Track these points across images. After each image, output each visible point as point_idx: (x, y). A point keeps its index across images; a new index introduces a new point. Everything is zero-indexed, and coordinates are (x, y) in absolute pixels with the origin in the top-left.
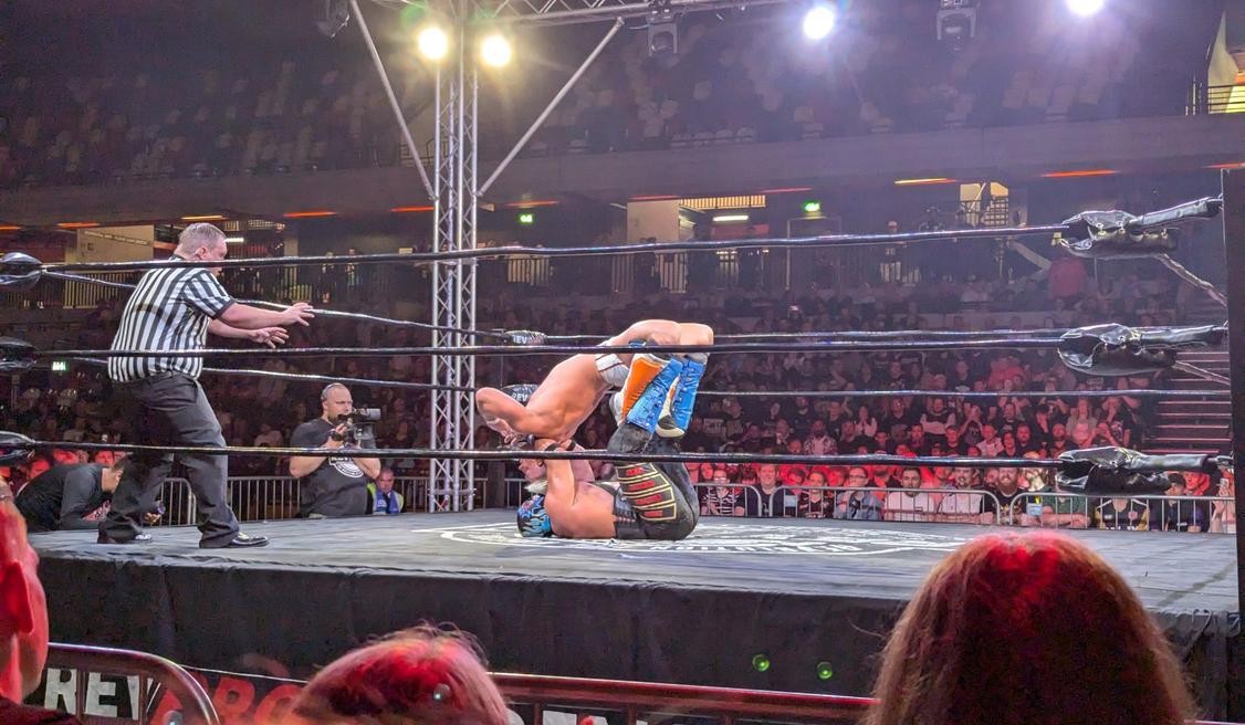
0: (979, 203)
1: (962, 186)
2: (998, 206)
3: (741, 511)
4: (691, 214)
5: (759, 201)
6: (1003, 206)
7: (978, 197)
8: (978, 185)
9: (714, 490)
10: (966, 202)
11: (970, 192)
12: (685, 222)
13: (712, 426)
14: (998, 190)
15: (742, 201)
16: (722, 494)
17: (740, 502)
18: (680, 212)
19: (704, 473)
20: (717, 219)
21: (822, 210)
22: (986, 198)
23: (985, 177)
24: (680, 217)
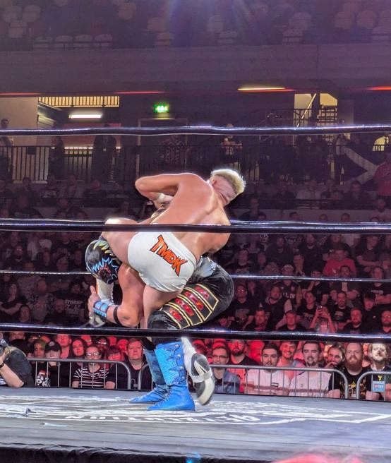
0: (311, 111)
1: (296, 95)
2: (328, 115)
3: (111, 384)
4: (50, 112)
5: (113, 101)
6: (332, 114)
7: (310, 106)
8: (309, 95)
9: (86, 365)
10: (300, 110)
11: (303, 100)
12: (43, 118)
13: (72, 307)
14: (328, 100)
15: (97, 101)
16: (94, 369)
17: (111, 377)
18: (39, 108)
19: (75, 350)
20: (74, 116)
21: (170, 112)
22: (316, 106)
23: (316, 88)
24: (39, 113)
